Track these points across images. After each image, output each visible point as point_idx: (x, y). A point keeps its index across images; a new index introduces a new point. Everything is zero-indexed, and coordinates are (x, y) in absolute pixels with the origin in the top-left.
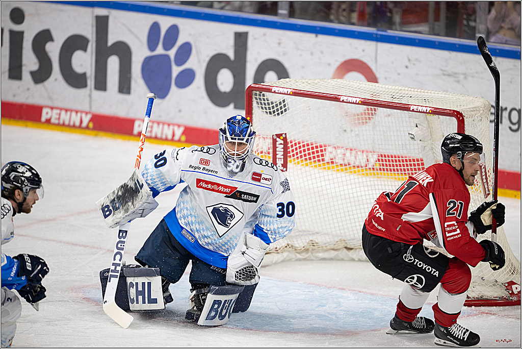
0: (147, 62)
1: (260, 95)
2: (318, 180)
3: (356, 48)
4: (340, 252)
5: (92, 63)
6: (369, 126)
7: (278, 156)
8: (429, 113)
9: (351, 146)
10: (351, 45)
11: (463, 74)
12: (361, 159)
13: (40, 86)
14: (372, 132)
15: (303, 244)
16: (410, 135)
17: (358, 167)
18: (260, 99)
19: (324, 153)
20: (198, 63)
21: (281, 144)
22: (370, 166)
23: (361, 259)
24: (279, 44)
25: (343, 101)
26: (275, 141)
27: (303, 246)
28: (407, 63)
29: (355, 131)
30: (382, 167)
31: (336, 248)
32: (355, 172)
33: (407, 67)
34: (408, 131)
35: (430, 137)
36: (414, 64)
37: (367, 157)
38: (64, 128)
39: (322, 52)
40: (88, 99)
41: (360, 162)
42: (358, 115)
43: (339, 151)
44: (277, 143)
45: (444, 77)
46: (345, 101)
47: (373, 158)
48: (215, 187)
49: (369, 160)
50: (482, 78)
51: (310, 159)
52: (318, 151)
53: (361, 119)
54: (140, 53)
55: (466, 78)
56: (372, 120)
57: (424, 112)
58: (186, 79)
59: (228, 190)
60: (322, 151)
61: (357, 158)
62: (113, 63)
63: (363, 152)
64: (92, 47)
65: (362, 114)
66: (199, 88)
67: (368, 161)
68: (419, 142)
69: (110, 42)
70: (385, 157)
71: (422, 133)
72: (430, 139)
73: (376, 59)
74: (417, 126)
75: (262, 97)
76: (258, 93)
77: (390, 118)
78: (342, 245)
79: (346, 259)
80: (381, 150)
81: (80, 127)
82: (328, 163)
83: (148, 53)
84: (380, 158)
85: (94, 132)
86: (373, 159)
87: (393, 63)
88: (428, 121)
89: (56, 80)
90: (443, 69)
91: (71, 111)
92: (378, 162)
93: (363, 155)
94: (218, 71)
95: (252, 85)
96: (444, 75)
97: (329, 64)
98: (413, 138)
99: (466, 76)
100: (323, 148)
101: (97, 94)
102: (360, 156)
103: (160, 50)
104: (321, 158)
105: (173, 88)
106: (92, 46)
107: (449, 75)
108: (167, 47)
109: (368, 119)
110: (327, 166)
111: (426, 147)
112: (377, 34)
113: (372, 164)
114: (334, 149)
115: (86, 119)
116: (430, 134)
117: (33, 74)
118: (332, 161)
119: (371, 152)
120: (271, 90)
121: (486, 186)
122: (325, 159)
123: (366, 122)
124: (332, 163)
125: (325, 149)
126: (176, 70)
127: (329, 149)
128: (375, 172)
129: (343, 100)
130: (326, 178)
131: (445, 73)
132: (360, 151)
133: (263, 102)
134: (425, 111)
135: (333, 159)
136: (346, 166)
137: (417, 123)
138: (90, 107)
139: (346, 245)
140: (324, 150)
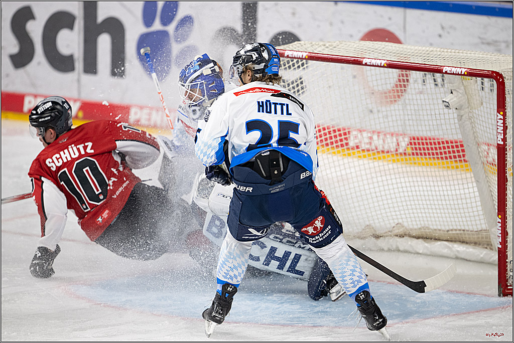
0: (143, 41)
2: (342, 167)
3: (382, 16)
6: (398, 104)
8: (464, 75)
9: (378, 128)
10: (375, 12)
11: (504, 42)
12: (391, 143)
13: (21, 71)
14: (401, 112)
16: (444, 103)
17: (388, 152)
19: (347, 136)
20: (201, 39)
22: (401, 150)
23: (391, 248)
24: (294, 14)
25: (366, 64)
28: (441, 32)
29: (382, 112)
30: (414, 151)
32: (384, 158)
33: (440, 36)
34: (441, 98)
35: (467, 105)
36: (448, 33)
37: (397, 140)
39: (342, 22)
40: (76, 84)
41: (389, 147)
42: (386, 93)
43: (365, 134)
45: (483, 46)
46: (368, 64)
47: (404, 141)
49: (400, 144)
51: (332, 143)
52: (341, 134)
53: (388, 97)
54: (134, 30)
56: (402, 99)
57: (458, 74)
60: (345, 134)
61: (386, 142)
62: (104, 42)
63: (392, 135)
64: (79, 24)
65: (390, 92)
67: (398, 145)
68: (455, 111)
69: (101, 18)
70: (418, 139)
71: (458, 100)
72: (468, 107)
73: (405, 28)
74: (452, 93)
77: (422, 95)
80: (413, 132)
82: (353, 148)
83: (144, 30)
84: (412, 141)
87: (424, 31)
88: (465, 87)
89: (39, 63)
90: (482, 36)
92: (410, 146)
93: (392, 139)
96: (483, 43)
97: (351, 36)
98: (448, 106)
100: (346, 131)
101: (87, 78)
102: (389, 139)
103: (157, 26)
104: (344, 142)
106: (79, 23)
107: (489, 44)
109: (397, 97)
110: (351, 151)
111: (463, 117)
113: (403, 149)
114: (359, 132)
115: (75, 108)
116: (467, 102)
117: (13, 57)
118: (357, 145)
119: (401, 135)
120: (284, 54)
122: (350, 143)
123: (395, 101)
124: (358, 147)
125: (349, 132)
127: (354, 132)
128: (408, 157)
131: (484, 41)
132: (389, 133)
134: (460, 73)
135: (357, 143)
136: (373, 151)
137: (452, 88)
138: (80, 93)
140: (347, 133)
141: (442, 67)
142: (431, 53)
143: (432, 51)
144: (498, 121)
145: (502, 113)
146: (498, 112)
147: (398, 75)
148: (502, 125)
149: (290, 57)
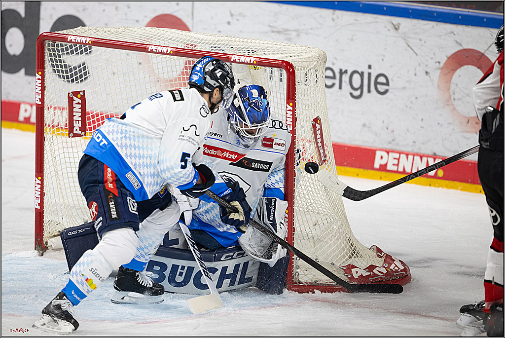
7: (75, 118)
8: (253, 64)
11: (295, 31)
21: (78, 103)
25: (152, 51)
26: (71, 101)
28: (229, 19)
33: (229, 23)
36: (238, 20)
39: (129, 7)
42: (171, 81)
44: (74, 102)
45: (273, 34)
46: (154, 51)
48: (219, 153)
50: (318, 35)
55: (298, 35)
57: (247, 63)
59: (234, 157)
65: (175, 80)
73: (193, 14)
75: (56, 48)
76: (51, 42)
87: (212, 18)
88: (252, 76)
90: (271, 25)
94: (7, 30)
95: (44, 34)
96: (273, 31)
97: (138, 21)
99: (298, 33)
107: (278, 32)
121: (322, 151)
131: (275, 30)
133: (57, 53)
134: (249, 62)
137: (239, 78)
141: (230, 56)
144: (287, 112)
145: (291, 104)
146: (288, 103)
147: (185, 62)
148: (291, 116)
149: (73, 42)
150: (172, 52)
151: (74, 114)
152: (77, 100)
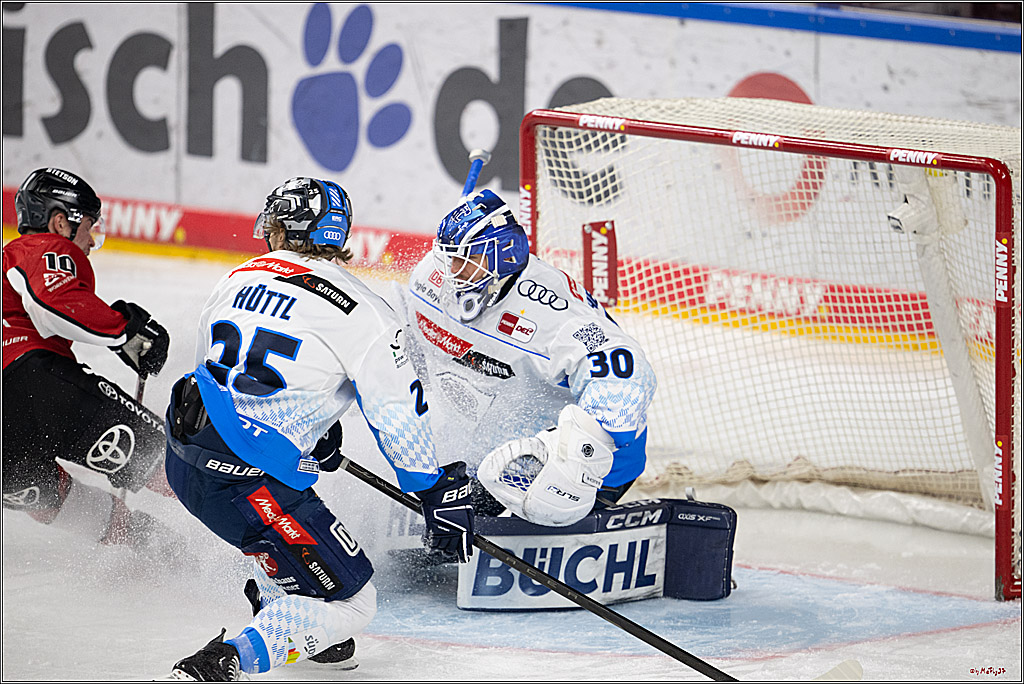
0: (305, 95)
1: (553, 136)
2: (692, 346)
3: (772, 49)
4: (739, 488)
5: (178, 97)
6: (802, 222)
7: (595, 273)
8: (932, 165)
9: (763, 268)
10: (759, 41)
11: (1012, 101)
12: (788, 298)
13: (64, 149)
14: (808, 238)
15: (657, 470)
16: (892, 221)
17: (781, 315)
18: (553, 144)
19: (703, 284)
20: (416, 90)
21: (603, 245)
22: (808, 312)
23: (787, 504)
24: (599, 42)
25: (739, 144)
26: (588, 240)
27: (656, 475)
28: (887, 80)
29: (771, 236)
30: (833, 314)
31: (730, 480)
32: (774, 326)
33: (886, 88)
34: (886, 211)
35: (936, 225)
36: (902, 82)
37: (800, 292)
38: (119, 243)
39: (695, 60)
40: (171, 177)
41: (784, 305)
42: (777, 199)
43: (737, 280)
44: (594, 243)
45: (970, 109)
47: (814, 294)
49: (804, 299)
51: (672, 298)
52: (689, 280)
53: (783, 208)
54: (287, 71)
56: (810, 211)
57: (920, 164)
58: (392, 126)
60: (698, 280)
61: (779, 296)
62: (228, 94)
63: (790, 282)
64: (179, 58)
65: (786, 198)
66: (420, 145)
67: (802, 302)
68: (912, 236)
69: (221, 46)
70: (840, 290)
71: (918, 216)
72: (938, 230)
73: (816, 72)
74: (906, 201)
75: (557, 140)
76: (548, 129)
77: (848, 205)
78: (743, 473)
79: (752, 504)
80: (830, 277)
81: (156, 240)
82: (713, 307)
83: (305, 71)
84: (829, 294)
85: (190, 251)
86: (814, 296)
87: (854, 79)
88: (931, 190)
89: (100, 135)
90: (968, 90)
91: (135, 204)
92: (824, 304)
93: (790, 289)
94: (462, 108)
95: (534, 113)
96: (969, 103)
97: (712, 87)
98: (898, 227)
100: (701, 274)
101: (193, 165)
102: (783, 290)
103: (332, 63)
104: (696, 296)
105: (364, 148)
106: (179, 56)
107: (981, 105)
108: (349, 54)
109: (799, 206)
110: (709, 313)
111: (927, 248)
112: (816, 17)
113: (812, 308)
114: (725, 276)
115: (169, 222)
116: (936, 219)
117: (48, 123)
118: (722, 301)
119: (808, 282)
120: (578, 121)
122: (706, 299)
123: (796, 215)
124: (722, 306)
125: (705, 276)
126: (369, 108)
127: (715, 277)
128: (819, 325)
129: (739, 142)
130: (710, 340)
131: (972, 100)
132: (784, 279)
133: (559, 150)
134: (923, 162)
135: (722, 298)
136: (753, 314)
137: (906, 192)
138: (178, 192)
139: (752, 474)
140: (702, 278)
141: (888, 151)
142: (866, 122)
143: (868, 118)
144: (998, 255)
145: (1005, 241)
146: (999, 239)
147: (802, 164)
148: (1006, 264)
149: (590, 129)
150: (777, 145)
151: (594, 264)
152: (599, 238)
